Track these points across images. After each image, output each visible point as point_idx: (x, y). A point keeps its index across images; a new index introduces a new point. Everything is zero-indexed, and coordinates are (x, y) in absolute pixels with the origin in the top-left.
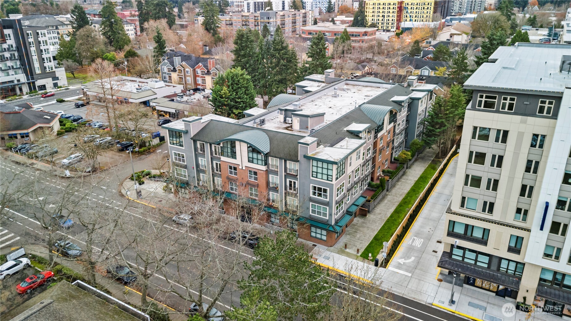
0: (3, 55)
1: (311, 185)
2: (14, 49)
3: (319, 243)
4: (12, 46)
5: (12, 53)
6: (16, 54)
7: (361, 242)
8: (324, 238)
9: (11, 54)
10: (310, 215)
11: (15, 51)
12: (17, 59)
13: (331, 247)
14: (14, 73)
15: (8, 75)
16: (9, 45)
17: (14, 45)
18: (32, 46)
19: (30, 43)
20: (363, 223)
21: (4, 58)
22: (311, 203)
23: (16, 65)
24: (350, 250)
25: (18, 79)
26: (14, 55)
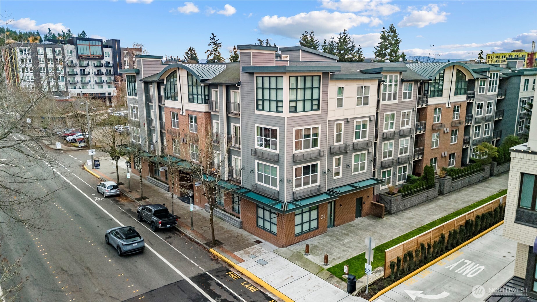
0: (101, 70)
1: (256, 125)
2: (111, 65)
3: (267, 239)
4: (109, 63)
5: (109, 69)
6: (112, 70)
7: (346, 249)
8: (274, 229)
9: (107, 70)
10: (256, 184)
11: (111, 67)
12: (112, 75)
13: (283, 247)
14: (107, 87)
15: (102, 87)
16: (106, 62)
17: (111, 62)
18: (127, 64)
19: (125, 62)
20: (371, 225)
21: (101, 73)
22: (257, 161)
23: (111, 80)
24: (315, 258)
25: (109, 92)
26: (110, 70)
